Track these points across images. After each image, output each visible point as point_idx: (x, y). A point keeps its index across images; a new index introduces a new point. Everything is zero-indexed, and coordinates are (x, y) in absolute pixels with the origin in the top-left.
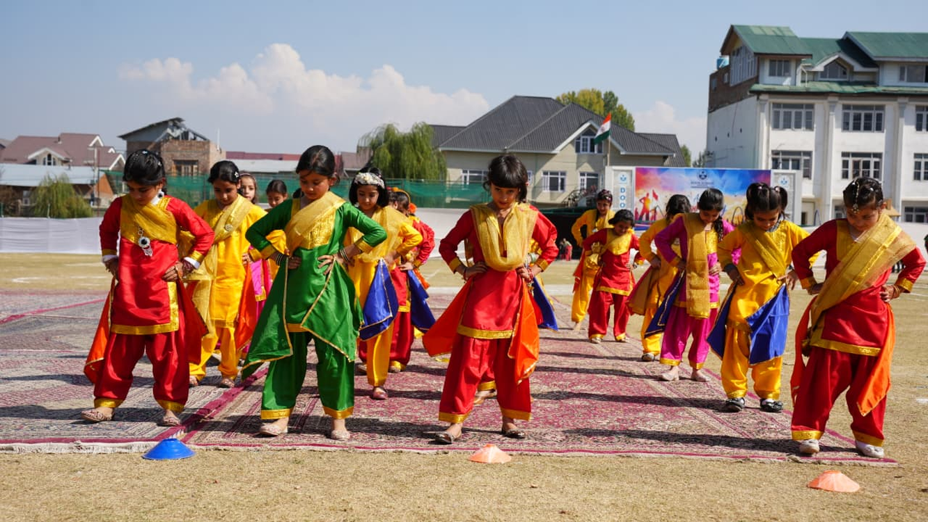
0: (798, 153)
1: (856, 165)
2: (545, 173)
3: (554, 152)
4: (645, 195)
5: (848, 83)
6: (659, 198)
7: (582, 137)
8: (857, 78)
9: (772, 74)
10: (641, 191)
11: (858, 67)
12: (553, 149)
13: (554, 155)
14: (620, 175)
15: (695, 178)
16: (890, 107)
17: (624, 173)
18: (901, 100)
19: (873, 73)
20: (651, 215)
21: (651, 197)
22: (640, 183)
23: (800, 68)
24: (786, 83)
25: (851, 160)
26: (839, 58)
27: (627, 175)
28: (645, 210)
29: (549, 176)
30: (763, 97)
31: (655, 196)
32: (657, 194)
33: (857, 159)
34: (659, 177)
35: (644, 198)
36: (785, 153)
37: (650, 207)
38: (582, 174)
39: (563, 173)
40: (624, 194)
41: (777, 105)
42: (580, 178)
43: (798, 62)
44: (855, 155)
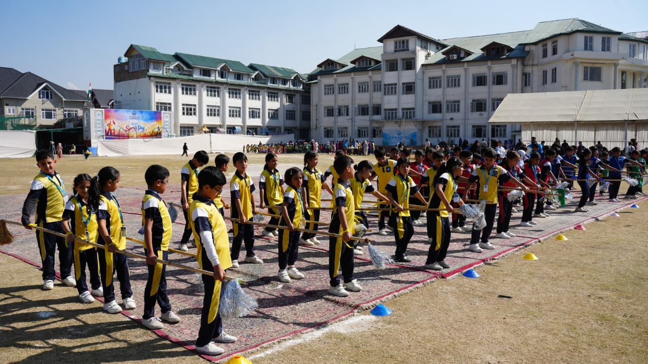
0: (166, 104)
1: (187, 109)
2: (23, 109)
3: (27, 98)
4: (109, 122)
5: (182, 74)
6: (116, 124)
7: (41, 91)
8: (184, 73)
9: (154, 68)
10: (107, 121)
11: (185, 68)
12: (27, 97)
13: (27, 99)
14: (97, 113)
15: (132, 115)
16: (198, 85)
17: (99, 112)
18: (202, 83)
19: (190, 71)
20: (112, 132)
21: (112, 123)
22: (106, 117)
23: (165, 67)
24: (159, 73)
25: (185, 107)
26: (178, 64)
27: (100, 113)
28: (110, 129)
29: (25, 110)
30: (152, 78)
31: (114, 123)
32: (115, 122)
33: (187, 107)
34: (115, 114)
35: (109, 124)
36: (161, 103)
37: (112, 128)
38: (43, 110)
39: (32, 109)
40: (100, 122)
41: (157, 82)
42: (42, 112)
43: (164, 64)
44: (187, 105)
